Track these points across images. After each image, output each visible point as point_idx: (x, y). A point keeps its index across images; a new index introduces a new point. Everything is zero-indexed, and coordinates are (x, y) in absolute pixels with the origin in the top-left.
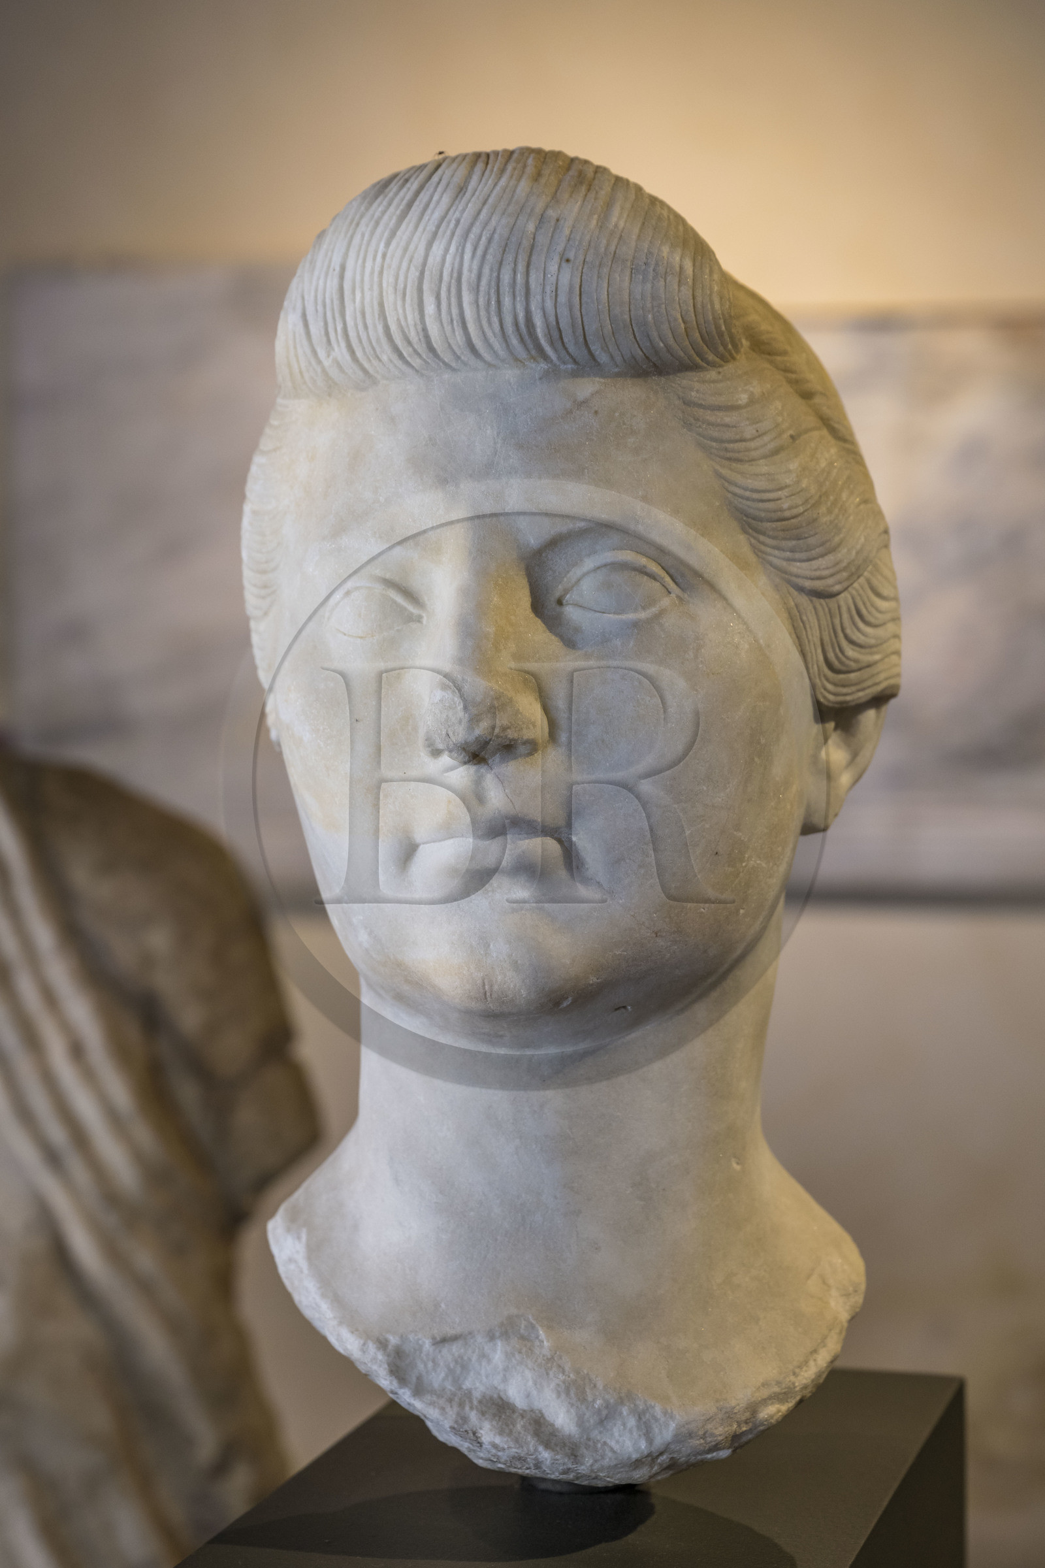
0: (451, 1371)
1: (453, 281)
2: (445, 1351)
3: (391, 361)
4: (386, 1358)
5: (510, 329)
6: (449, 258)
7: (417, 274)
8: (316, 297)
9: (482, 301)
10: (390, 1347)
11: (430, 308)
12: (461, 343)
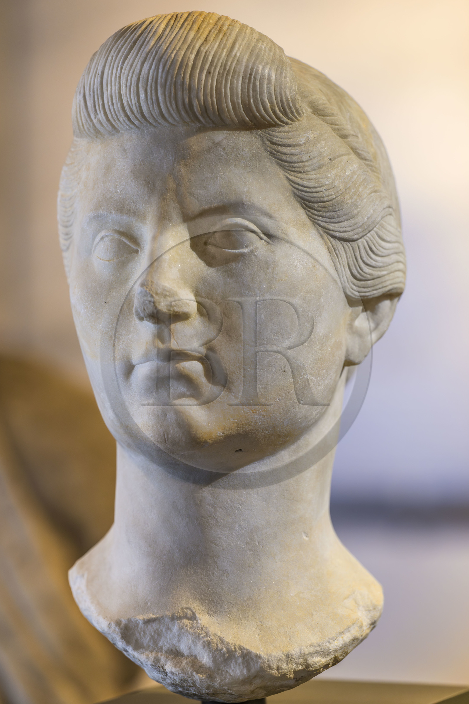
0: (152, 637)
1: (153, 83)
2: (149, 627)
3: (124, 121)
4: (120, 630)
5: (181, 107)
6: (151, 71)
7: (136, 78)
8: (90, 87)
9: (167, 93)
10: (122, 625)
11: (142, 96)
12: (157, 114)
